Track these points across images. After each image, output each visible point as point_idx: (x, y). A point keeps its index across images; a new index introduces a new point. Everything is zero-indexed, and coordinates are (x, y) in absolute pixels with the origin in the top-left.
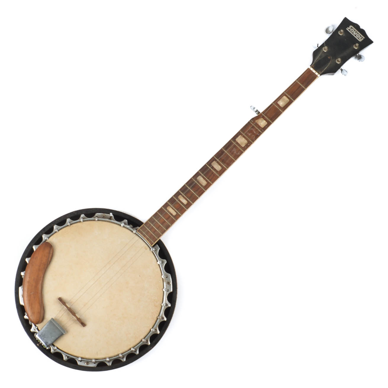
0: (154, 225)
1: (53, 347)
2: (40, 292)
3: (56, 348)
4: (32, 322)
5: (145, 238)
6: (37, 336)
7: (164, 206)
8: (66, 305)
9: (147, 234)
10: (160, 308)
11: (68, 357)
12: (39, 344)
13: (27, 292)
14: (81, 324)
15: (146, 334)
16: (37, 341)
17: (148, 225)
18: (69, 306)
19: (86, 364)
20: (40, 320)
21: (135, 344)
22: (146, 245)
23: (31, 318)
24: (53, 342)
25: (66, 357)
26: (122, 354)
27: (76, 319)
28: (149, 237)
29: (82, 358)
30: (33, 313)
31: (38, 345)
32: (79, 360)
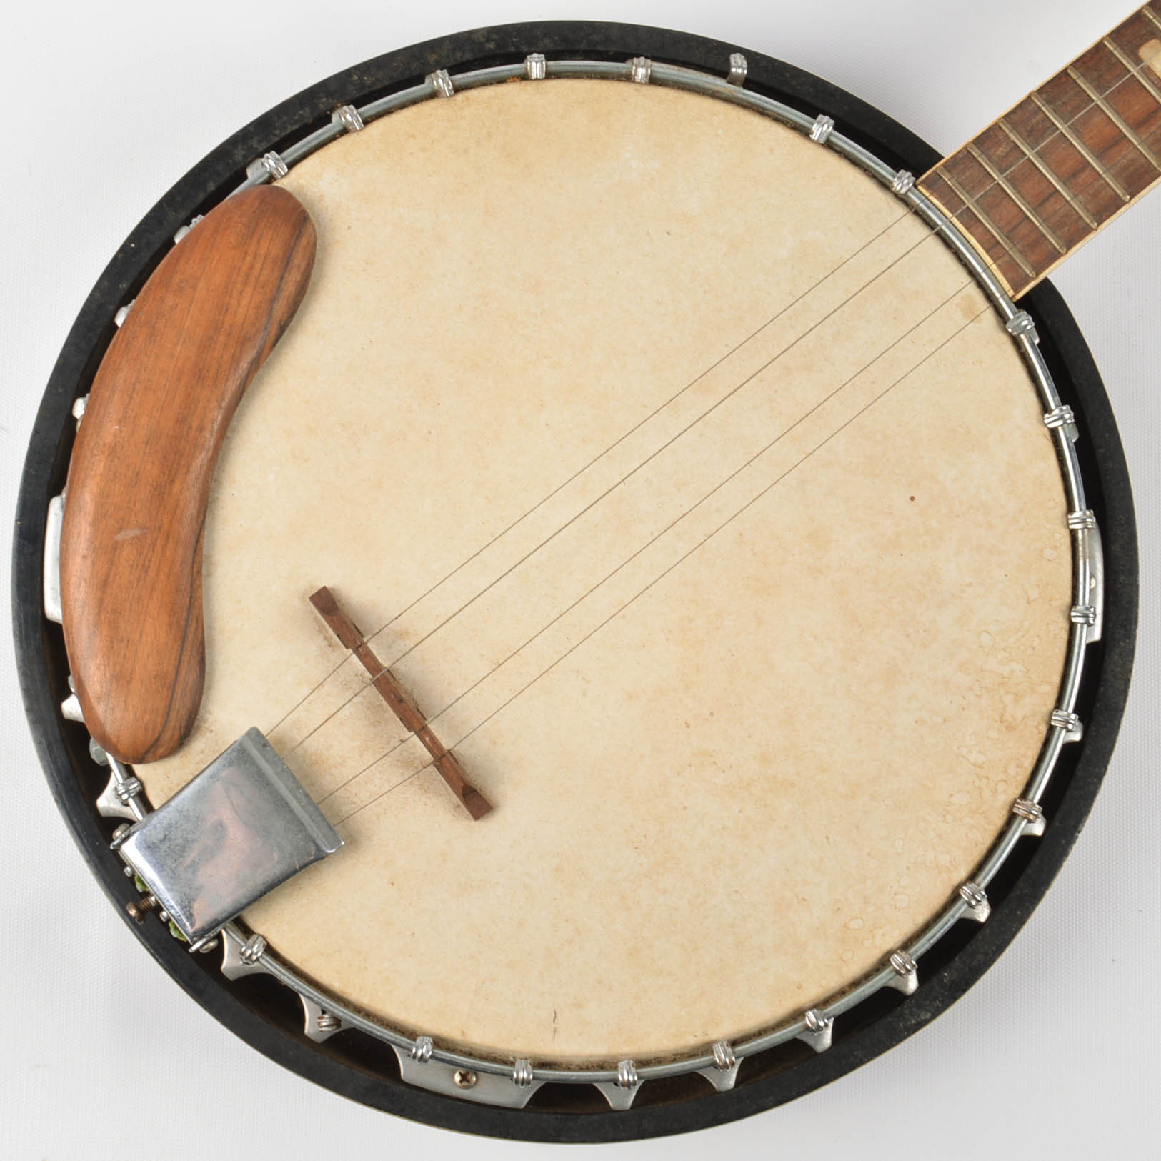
0: (1040, 155)
1: (238, 938)
2: (185, 530)
3: (258, 949)
4: (108, 745)
5: (973, 241)
6: (132, 851)
7: (1116, 35)
8: (363, 645)
9: (987, 213)
10: (1039, 745)
11: (337, 1021)
12: (143, 905)
13: (95, 523)
14: (456, 799)
15: (921, 918)
16: (132, 879)
17: (1002, 150)
18: (384, 660)
19: (457, 1078)
20: (168, 735)
21: (834, 981)
22: (973, 290)
23: (100, 710)
24: (244, 907)
25: (326, 1021)
26: (734, 1043)
27: (428, 756)
28: (1000, 229)
29: (438, 1042)
30: (121, 678)
31: (133, 912)
32: (419, 1053)
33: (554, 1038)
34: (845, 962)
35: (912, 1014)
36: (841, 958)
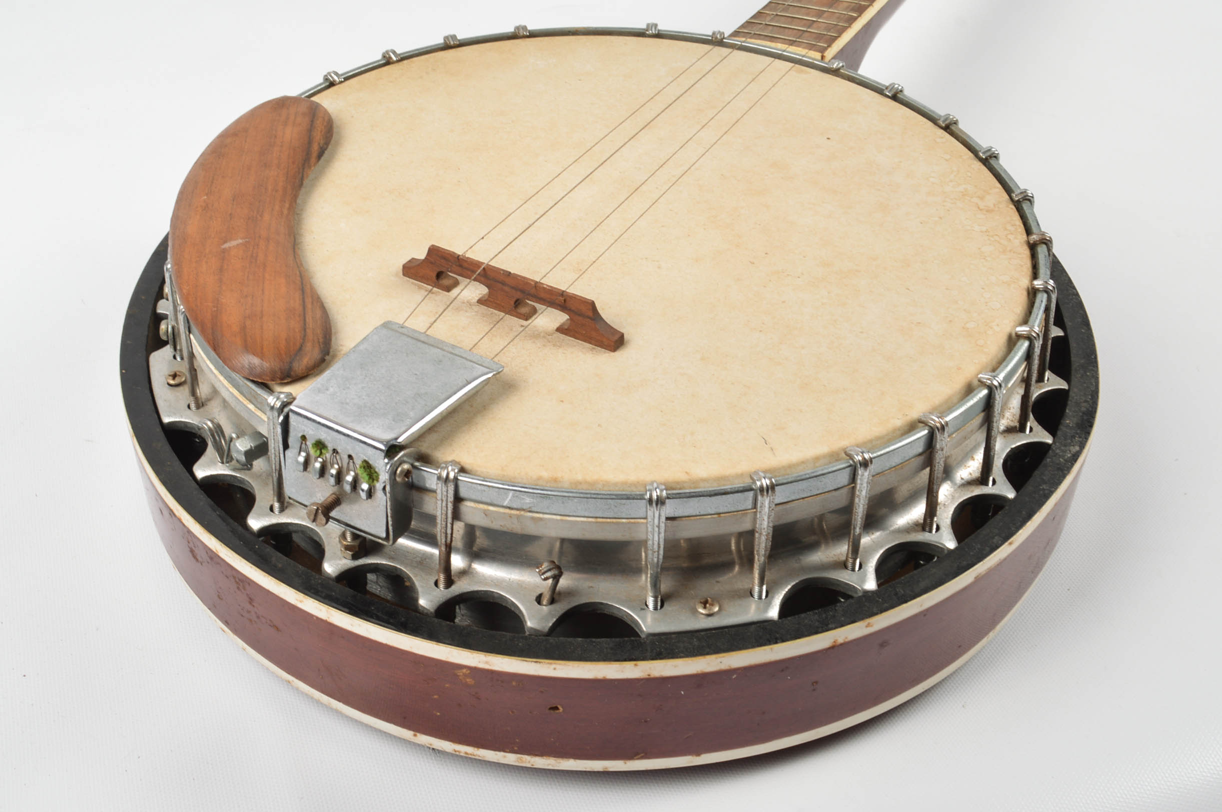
0: (793, 14)
9: (778, 34)
17: (769, 18)
28: (791, 37)
32: (655, 497)
33: (774, 454)
34: (982, 346)
35: (1065, 452)
36: (977, 345)
